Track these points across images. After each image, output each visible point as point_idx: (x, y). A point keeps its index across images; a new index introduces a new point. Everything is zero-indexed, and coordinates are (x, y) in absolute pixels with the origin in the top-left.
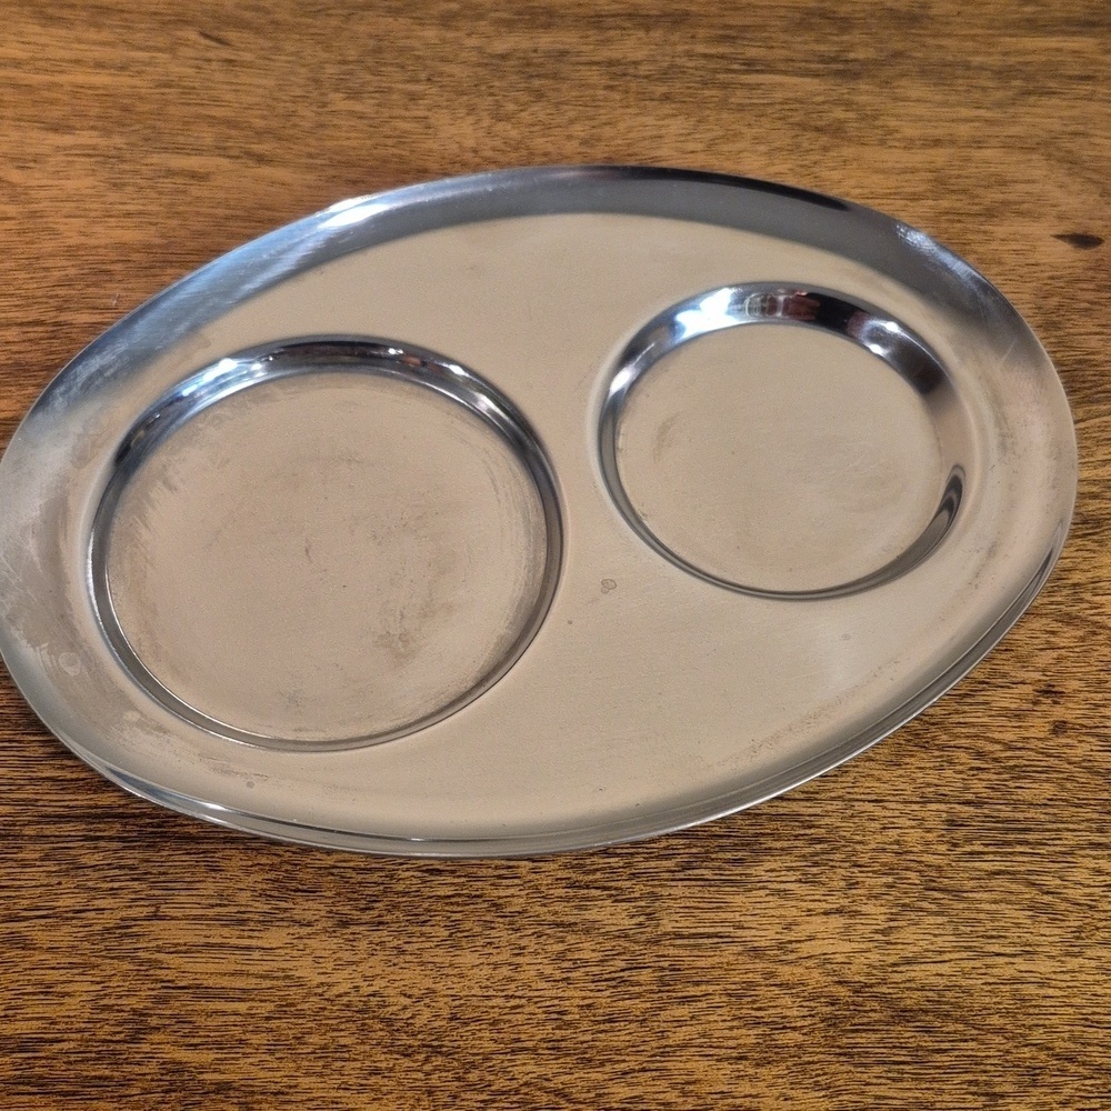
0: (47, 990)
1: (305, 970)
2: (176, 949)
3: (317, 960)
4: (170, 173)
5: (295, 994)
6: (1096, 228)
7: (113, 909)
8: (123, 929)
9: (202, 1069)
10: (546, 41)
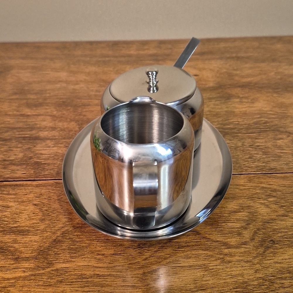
0: (15, 155)
1: (60, 151)
2: (38, 150)
3: (62, 150)
4: (43, 74)
5: (58, 154)
6: (198, 74)
7: (27, 146)
8: (29, 148)
9: (41, 162)
10: (107, 59)
